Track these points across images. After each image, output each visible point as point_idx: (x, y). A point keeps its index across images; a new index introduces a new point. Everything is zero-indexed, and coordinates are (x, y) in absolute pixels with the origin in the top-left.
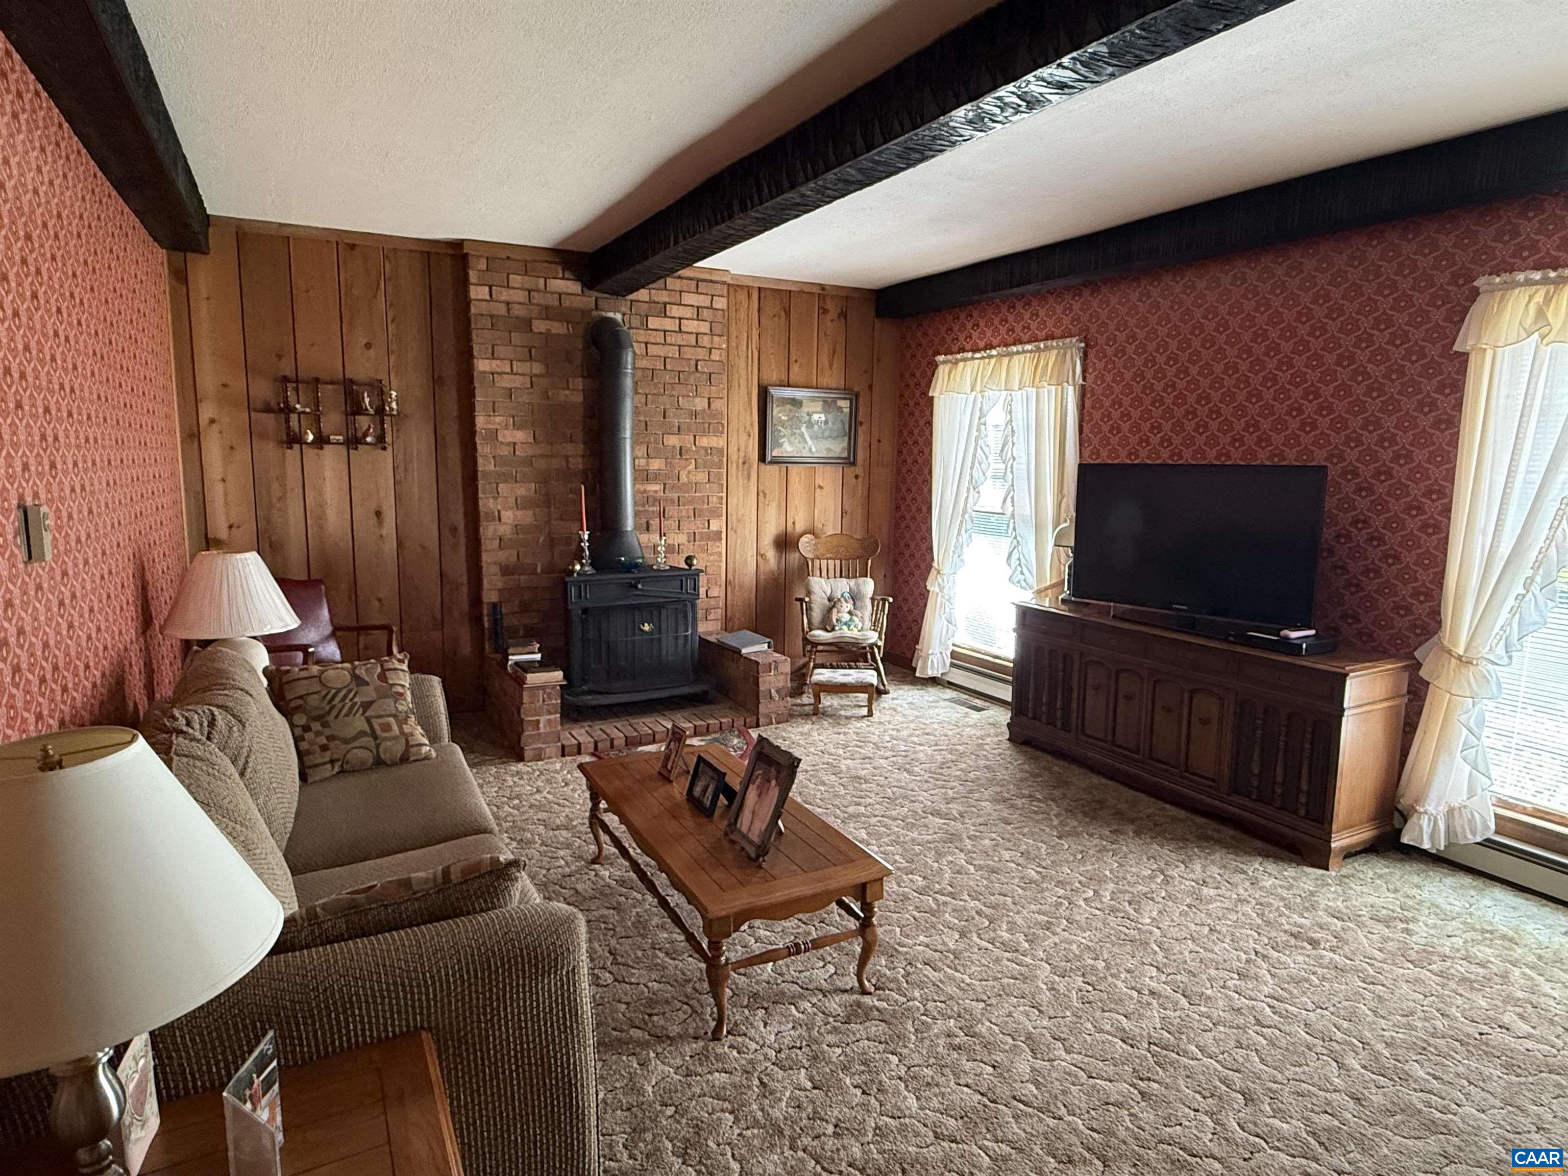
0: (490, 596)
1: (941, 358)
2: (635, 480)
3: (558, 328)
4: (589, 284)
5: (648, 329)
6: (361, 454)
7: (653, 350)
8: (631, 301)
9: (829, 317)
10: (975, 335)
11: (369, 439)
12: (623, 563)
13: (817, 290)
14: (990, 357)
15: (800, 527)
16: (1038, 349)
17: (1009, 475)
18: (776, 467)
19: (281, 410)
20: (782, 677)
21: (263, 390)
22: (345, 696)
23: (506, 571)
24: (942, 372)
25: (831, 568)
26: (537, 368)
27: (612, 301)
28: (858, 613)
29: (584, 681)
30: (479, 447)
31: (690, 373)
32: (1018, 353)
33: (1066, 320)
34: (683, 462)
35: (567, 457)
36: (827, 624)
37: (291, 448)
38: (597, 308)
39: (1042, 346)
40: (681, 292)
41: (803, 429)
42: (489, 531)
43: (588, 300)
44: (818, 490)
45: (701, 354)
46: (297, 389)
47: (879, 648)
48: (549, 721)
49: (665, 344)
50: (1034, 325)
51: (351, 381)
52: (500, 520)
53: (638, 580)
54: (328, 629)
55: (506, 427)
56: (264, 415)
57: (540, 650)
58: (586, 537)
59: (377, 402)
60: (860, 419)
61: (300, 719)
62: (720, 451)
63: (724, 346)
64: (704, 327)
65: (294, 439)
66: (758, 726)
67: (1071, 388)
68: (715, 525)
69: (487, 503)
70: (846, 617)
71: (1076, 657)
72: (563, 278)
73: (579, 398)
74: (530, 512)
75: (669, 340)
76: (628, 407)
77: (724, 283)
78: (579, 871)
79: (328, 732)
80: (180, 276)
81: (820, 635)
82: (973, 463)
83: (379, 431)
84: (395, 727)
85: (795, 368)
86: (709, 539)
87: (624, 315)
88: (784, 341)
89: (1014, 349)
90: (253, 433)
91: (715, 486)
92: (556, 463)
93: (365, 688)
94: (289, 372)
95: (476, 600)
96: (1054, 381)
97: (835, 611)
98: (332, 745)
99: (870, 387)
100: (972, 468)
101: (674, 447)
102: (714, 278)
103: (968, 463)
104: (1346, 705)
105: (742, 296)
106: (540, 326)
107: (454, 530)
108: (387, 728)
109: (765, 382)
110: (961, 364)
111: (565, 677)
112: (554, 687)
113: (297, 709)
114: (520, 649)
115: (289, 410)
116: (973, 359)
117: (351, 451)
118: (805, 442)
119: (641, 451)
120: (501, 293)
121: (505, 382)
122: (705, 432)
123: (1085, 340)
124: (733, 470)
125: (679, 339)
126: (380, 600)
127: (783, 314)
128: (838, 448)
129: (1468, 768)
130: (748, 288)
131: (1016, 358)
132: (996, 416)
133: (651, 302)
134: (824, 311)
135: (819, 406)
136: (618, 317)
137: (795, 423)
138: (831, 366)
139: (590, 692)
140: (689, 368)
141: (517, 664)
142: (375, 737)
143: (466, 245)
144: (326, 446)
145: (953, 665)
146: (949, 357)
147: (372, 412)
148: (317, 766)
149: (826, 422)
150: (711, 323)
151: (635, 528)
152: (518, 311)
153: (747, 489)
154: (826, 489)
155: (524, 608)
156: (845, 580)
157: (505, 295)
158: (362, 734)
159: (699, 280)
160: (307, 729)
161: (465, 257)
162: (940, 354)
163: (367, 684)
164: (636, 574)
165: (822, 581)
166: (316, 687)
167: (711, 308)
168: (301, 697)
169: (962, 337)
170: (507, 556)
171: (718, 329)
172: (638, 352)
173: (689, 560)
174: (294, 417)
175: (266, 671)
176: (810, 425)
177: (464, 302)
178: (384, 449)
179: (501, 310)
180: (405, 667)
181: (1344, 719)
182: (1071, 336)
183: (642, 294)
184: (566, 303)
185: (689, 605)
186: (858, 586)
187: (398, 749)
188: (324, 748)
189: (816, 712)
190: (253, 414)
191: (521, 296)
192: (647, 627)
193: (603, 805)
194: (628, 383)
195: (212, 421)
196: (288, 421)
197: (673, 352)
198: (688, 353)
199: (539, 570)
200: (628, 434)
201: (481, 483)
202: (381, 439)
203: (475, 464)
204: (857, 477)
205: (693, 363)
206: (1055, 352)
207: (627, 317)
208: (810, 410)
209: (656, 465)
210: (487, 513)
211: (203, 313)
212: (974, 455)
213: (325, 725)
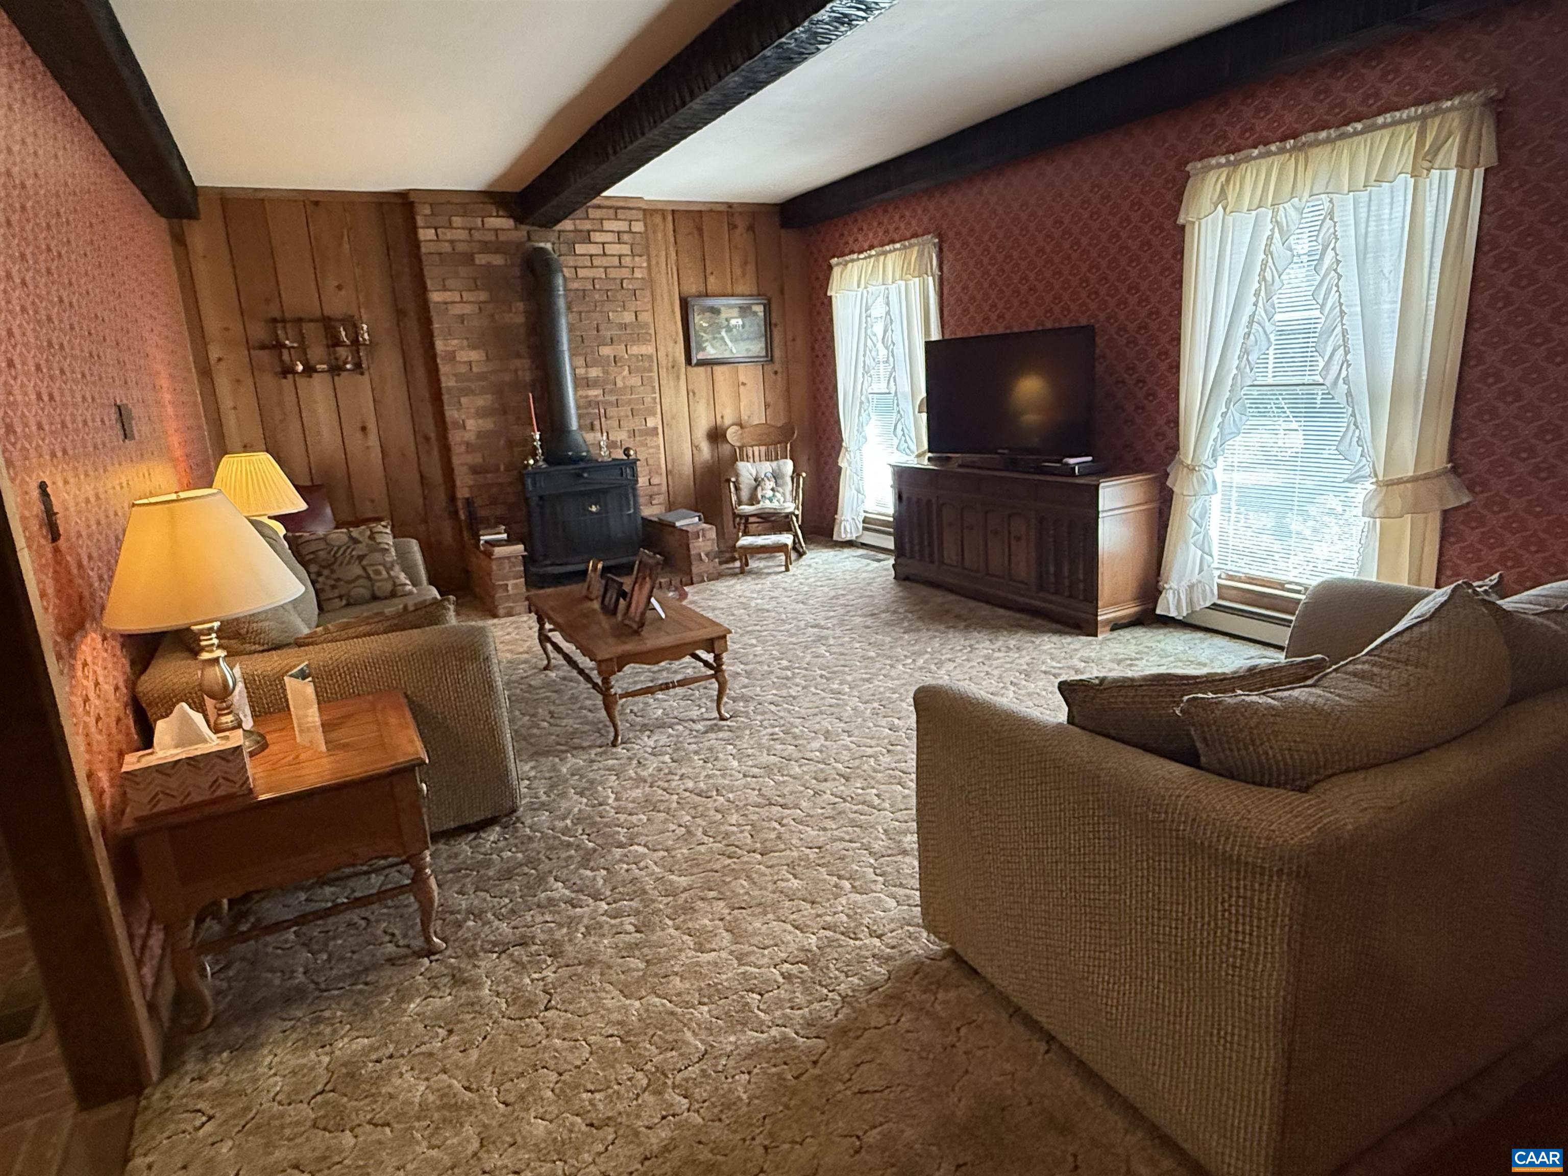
0: (463, 492)
1: (834, 261)
2: (576, 387)
3: (498, 260)
4: (520, 220)
5: (576, 255)
6: (343, 380)
7: (582, 273)
8: (559, 232)
9: (739, 231)
10: (860, 238)
11: (348, 366)
12: (570, 457)
13: (723, 208)
14: (870, 256)
15: (727, 422)
16: (905, 247)
17: (891, 359)
18: (701, 370)
19: (274, 347)
20: (709, 543)
21: (259, 332)
22: (345, 552)
23: (475, 470)
24: (836, 271)
25: (757, 453)
26: (483, 296)
27: (542, 232)
28: (780, 489)
29: (546, 557)
30: (440, 366)
31: (617, 291)
32: (890, 251)
33: (926, 220)
34: (616, 369)
35: (516, 371)
36: (753, 500)
37: (285, 378)
38: (529, 239)
39: (907, 243)
40: (602, 219)
41: (723, 333)
42: (456, 437)
43: (521, 233)
44: (742, 387)
45: (625, 273)
46: (285, 328)
47: (797, 516)
48: (516, 584)
49: (592, 267)
50: (902, 226)
51: (330, 319)
52: (465, 428)
53: (584, 469)
54: (333, 525)
55: (462, 348)
56: (261, 352)
57: (506, 531)
58: (538, 437)
59: (353, 336)
60: (773, 321)
61: (314, 568)
62: (650, 357)
63: (645, 265)
64: (626, 249)
65: (287, 371)
66: (692, 584)
67: (931, 279)
68: (651, 423)
69: (451, 413)
70: (769, 494)
71: (934, 501)
72: (498, 216)
73: (520, 319)
74: (489, 420)
75: (595, 263)
76: (563, 323)
77: (639, 209)
78: (534, 674)
79: (335, 576)
80: (179, 240)
81: (746, 509)
82: (865, 351)
83: (356, 360)
84: (384, 573)
85: (711, 280)
86: (647, 434)
87: (553, 244)
88: (699, 255)
89: (887, 248)
90: (253, 368)
91: (649, 388)
92: (507, 377)
93: (360, 545)
94: (276, 314)
95: (452, 498)
96: (916, 273)
97: (759, 489)
98: (339, 584)
99: (782, 292)
100: (864, 356)
101: (608, 357)
102: (631, 205)
103: (861, 353)
104: (1100, 509)
105: (658, 219)
106: (481, 259)
107: (427, 439)
108: (378, 573)
109: (684, 294)
110: (850, 265)
111: (526, 550)
112: (516, 557)
113: (310, 561)
114: (489, 531)
115: (280, 346)
116: (858, 259)
117: (336, 378)
118: (726, 344)
119: (580, 361)
120: (445, 234)
121: (456, 310)
122: (634, 342)
123: (940, 236)
124: (663, 373)
125: (604, 261)
126: (372, 501)
127: (696, 232)
128: (757, 348)
129: (1199, 553)
130: (663, 213)
131: (889, 255)
132: (878, 310)
133: (576, 231)
134: (733, 227)
135: (735, 312)
136: (549, 246)
137: (715, 328)
138: (744, 275)
139: (552, 565)
140: (615, 286)
141: (486, 542)
142: (369, 577)
143: (412, 195)
144: (315, 375)
145: (865, 529)
146: (841, 260)
147: (348, 342)
148: (329, 599)
149: (743, 326)
150: (632, 245)
151: (580, 427)
152: (461, 247)
153: (677, 388)
154: (748, 386)
155: (494, 501)
156: (768, 463)
157: (449, 235)
158: (359, 577)
159: (617, 208)
160: (319, 574)
161: (412, 204)
162: (833, 257)
163: (360, 542)
164: (582, 465)
165: (749, 465)
166: (322, 545)
167: (630, 232)
168: (312, 553)
169: (851, 240)
170: (476, 459)
171: (638, 250)
172: (567, 275)
173: (626, 451)
174: (285, 353)
175: (285, 537)
176: (729, 329)
177: (415, 243)
178: (362, 374)
179: (447, 248)
180: (388, 531)
181: (1100, 520)
182: (929, 233)
183: (567, 225)
184: (503, 237)
185: (630, 491)
186: (779, 466)
187: (389, 586)
188: (333, 587)
189: (742, 572)
190: (252, 352)
191: (462, 235)
192: (594, 509)
193: (548, 626)
194: (561, 303)
195: (220, 360)
196: (281, 354)
197: (600, 273)
198: (613, 273)
199: (502, 468)
200: (565, 346)
201: (445, 397)
202: (358, 366)
203: (438, 381)
204: (776, 373)
205: (618, 282)
206: (916, 248)
207: (556, 246)
208: (729, 315)
209: (594, 372)
210: (453, 423)
211: (201, 269)
212: (866, 345)
213: (333, 571)
